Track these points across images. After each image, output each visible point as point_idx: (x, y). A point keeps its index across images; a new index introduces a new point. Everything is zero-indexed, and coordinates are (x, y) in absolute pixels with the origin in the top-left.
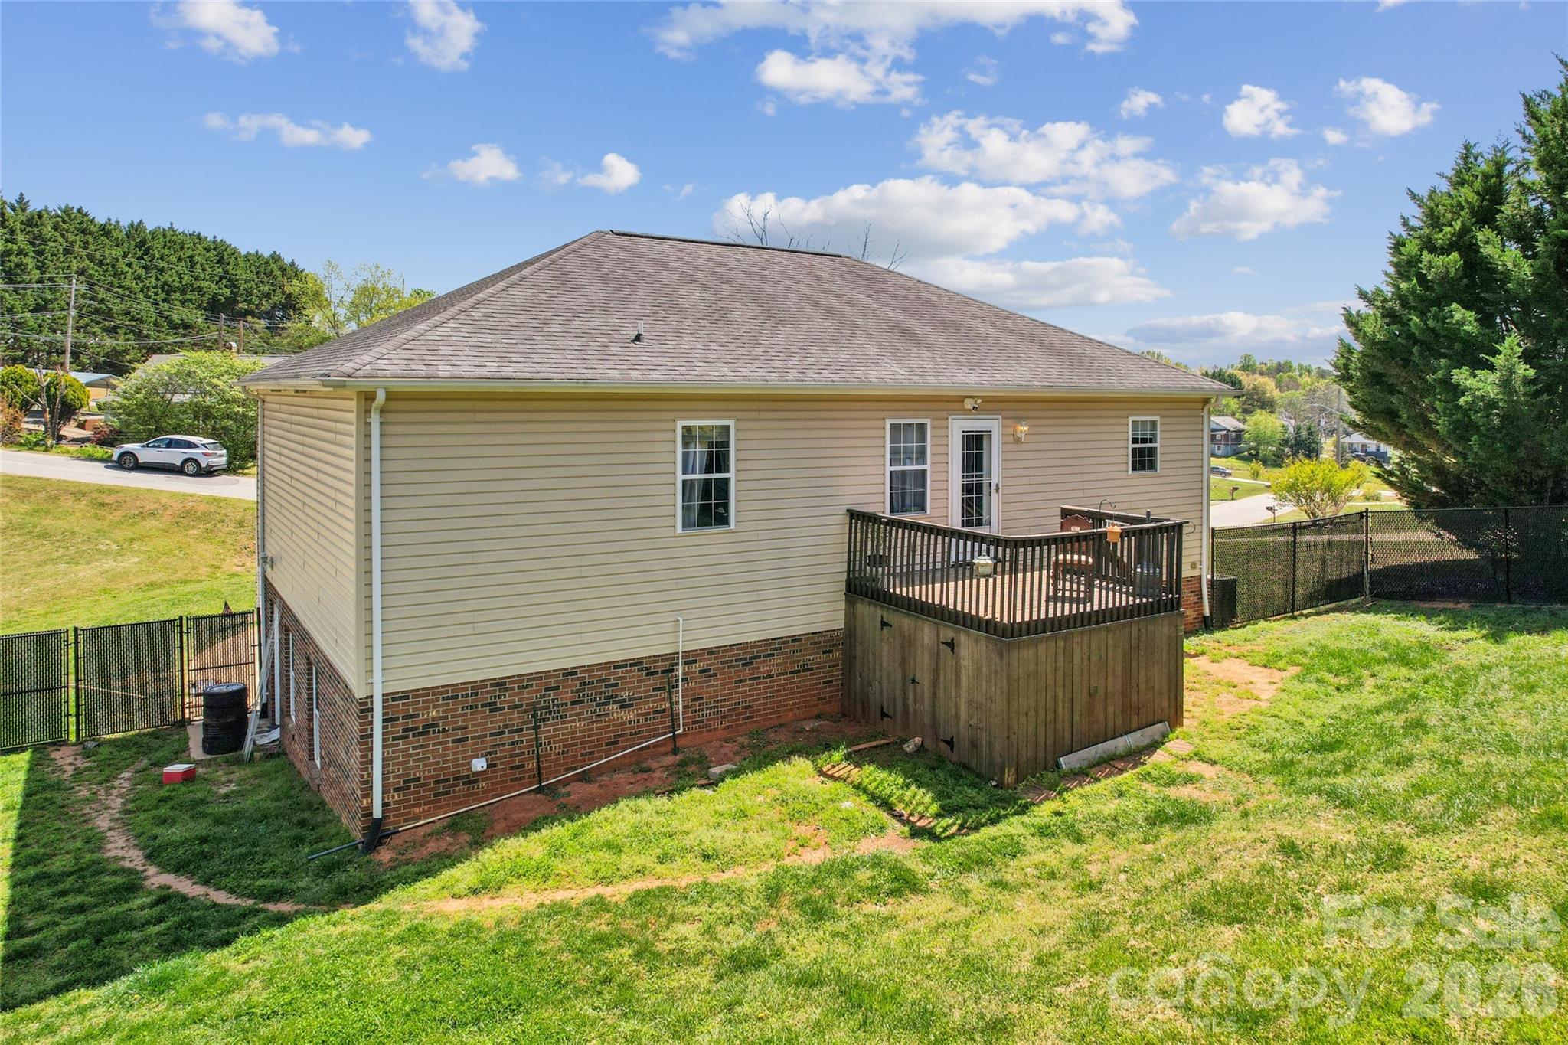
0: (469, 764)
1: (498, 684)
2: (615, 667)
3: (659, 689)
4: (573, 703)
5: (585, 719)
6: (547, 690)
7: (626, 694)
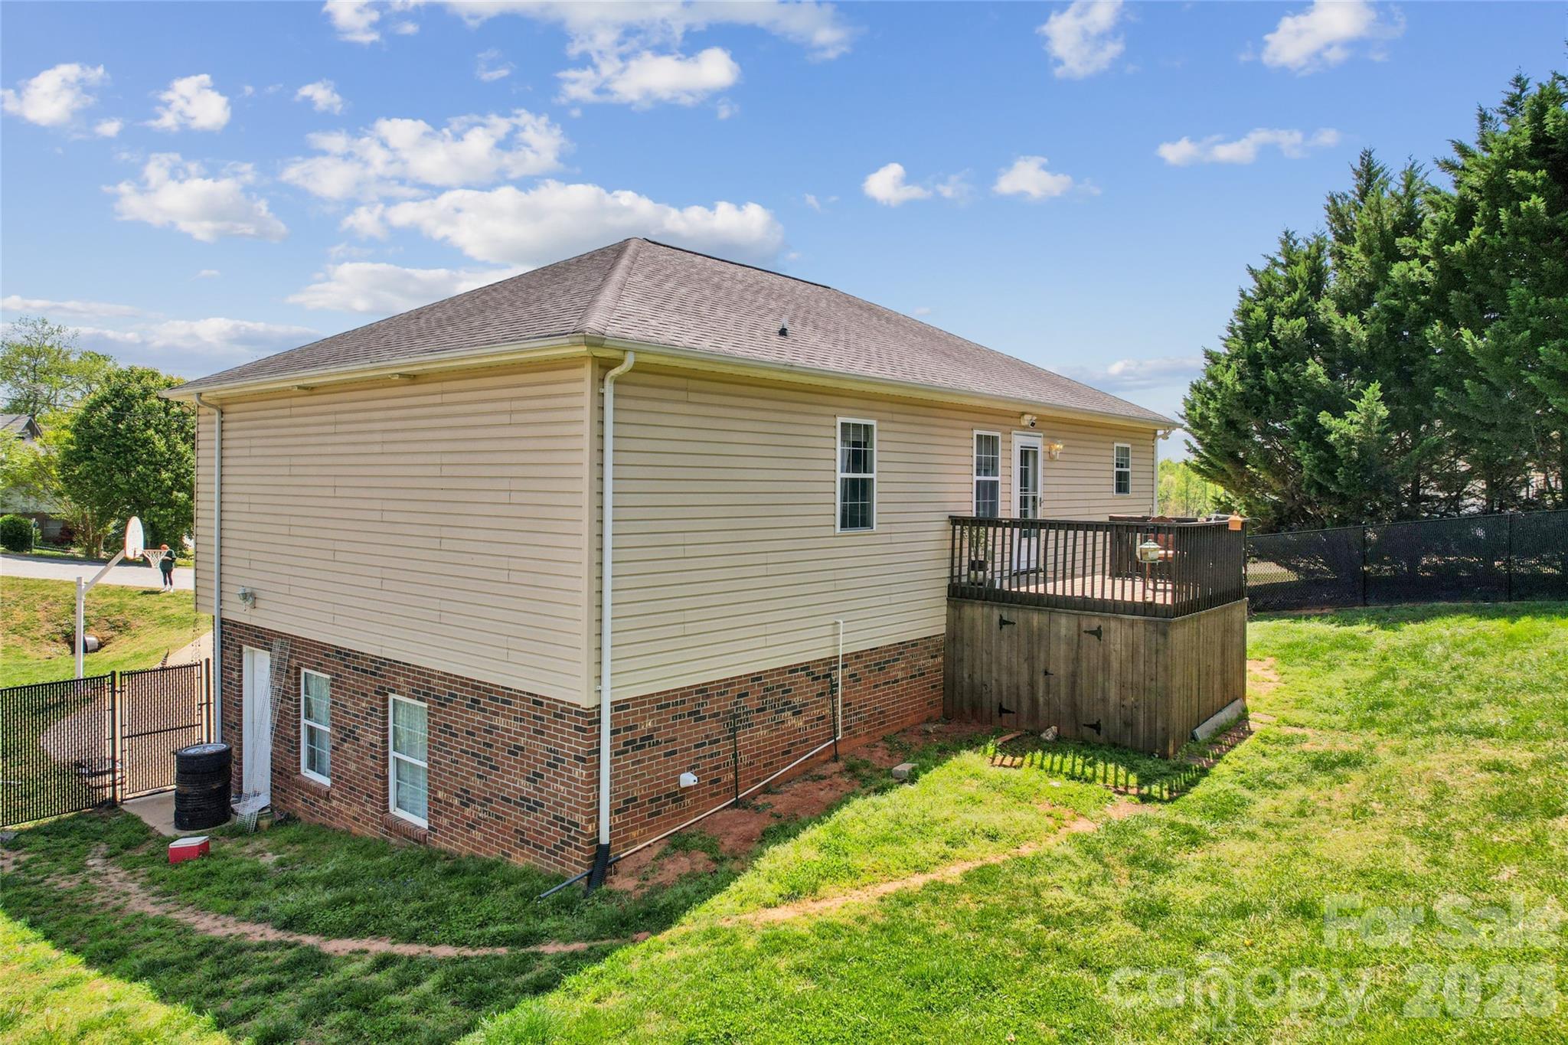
0: (677, 780)
1: (702, 691)
2: (791, 672)
3: (822, 694)
4: (758, 711)
5: (768, 727)
6: (739, 696)
7: (797, 701)
